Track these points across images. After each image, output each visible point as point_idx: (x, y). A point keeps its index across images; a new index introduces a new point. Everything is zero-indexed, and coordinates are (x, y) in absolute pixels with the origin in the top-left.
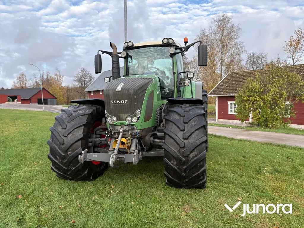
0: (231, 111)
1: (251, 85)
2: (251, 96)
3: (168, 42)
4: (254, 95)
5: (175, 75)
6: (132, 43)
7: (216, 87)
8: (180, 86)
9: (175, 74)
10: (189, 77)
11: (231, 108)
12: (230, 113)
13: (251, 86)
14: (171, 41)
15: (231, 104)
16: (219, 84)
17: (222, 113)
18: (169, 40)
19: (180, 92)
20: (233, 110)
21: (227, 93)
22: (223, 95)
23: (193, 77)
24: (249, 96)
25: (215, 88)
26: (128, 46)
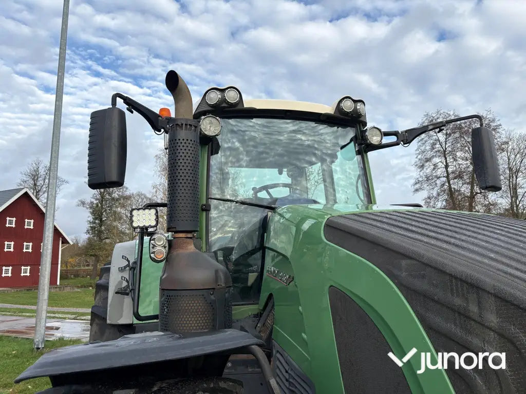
3: (356, 111)
6: (239, 92)
18: (359, 104)
26: (224, 100)
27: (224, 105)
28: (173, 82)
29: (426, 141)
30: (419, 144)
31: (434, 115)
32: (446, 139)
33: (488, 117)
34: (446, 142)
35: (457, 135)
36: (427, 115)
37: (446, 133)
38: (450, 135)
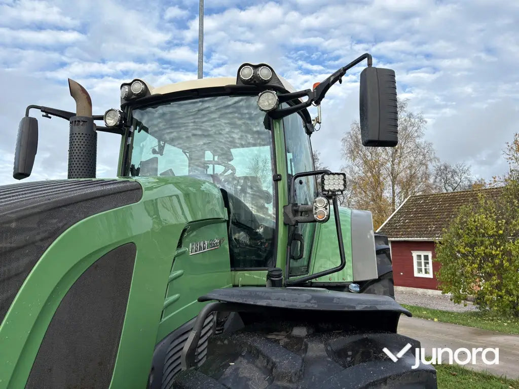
0: (420, 270)
1: (473, 219)
2: (476, 244)
3: (255, 77)
4: (482, 243)
5: (280, 184)
6: (144, 83)
7: (387, 223)
8: (297, 222)
9: (280, 180)
10: (326, 188)
11: (419, 264)
12: (416, 274)
13: (475, 221)
14: (264, 74)
15: (419, 257)
16: (392, 218)
17: (402, 274)
18: (260, 69)
19: (299, 242)
20: (423, 267)
21: (409, 235)
22: (401, 239)
23: (342, 188)
24: (472, 245)
25: (385, 226)
26: (132, 93)
27: (132, 97)
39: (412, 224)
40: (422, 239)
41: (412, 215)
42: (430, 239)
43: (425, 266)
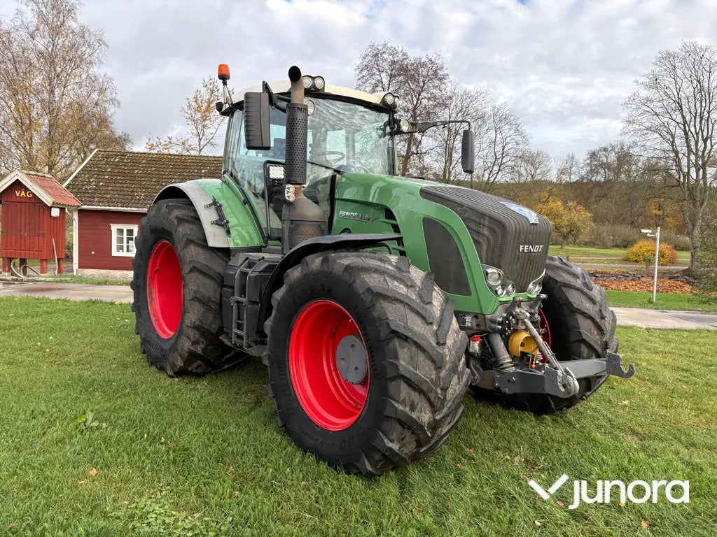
0: (120, 248)
3: (393, 103)
11: (120, 240)
12: (115, 253)
15: (121, 231)
17: (93, 253)
20: (125, 245)
21: (109, 202)
22: (99, 207)
25: (67, 187)
26: (314, 86)
27: (313, 89)
28: (295, 74)
29: (367, 80)
30: (359, 82)
31: (380, 48)
32: (390, 82)
33: (437, 62)
34: (389, 85)
35: (401, 78)
36: (373, 46)
37: (391, 74)
38: (395, 76)
39: (110, 188)
40: (129, 208)
41: (107, 177)
42: (140, 209)
43: (128, 243)
